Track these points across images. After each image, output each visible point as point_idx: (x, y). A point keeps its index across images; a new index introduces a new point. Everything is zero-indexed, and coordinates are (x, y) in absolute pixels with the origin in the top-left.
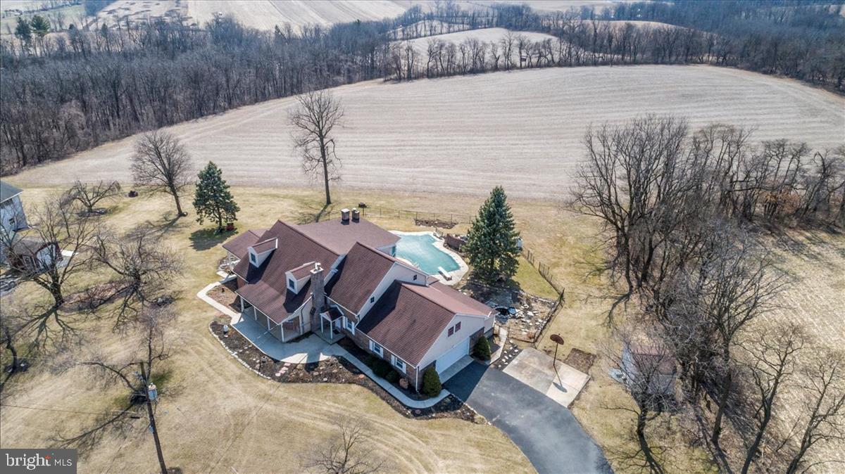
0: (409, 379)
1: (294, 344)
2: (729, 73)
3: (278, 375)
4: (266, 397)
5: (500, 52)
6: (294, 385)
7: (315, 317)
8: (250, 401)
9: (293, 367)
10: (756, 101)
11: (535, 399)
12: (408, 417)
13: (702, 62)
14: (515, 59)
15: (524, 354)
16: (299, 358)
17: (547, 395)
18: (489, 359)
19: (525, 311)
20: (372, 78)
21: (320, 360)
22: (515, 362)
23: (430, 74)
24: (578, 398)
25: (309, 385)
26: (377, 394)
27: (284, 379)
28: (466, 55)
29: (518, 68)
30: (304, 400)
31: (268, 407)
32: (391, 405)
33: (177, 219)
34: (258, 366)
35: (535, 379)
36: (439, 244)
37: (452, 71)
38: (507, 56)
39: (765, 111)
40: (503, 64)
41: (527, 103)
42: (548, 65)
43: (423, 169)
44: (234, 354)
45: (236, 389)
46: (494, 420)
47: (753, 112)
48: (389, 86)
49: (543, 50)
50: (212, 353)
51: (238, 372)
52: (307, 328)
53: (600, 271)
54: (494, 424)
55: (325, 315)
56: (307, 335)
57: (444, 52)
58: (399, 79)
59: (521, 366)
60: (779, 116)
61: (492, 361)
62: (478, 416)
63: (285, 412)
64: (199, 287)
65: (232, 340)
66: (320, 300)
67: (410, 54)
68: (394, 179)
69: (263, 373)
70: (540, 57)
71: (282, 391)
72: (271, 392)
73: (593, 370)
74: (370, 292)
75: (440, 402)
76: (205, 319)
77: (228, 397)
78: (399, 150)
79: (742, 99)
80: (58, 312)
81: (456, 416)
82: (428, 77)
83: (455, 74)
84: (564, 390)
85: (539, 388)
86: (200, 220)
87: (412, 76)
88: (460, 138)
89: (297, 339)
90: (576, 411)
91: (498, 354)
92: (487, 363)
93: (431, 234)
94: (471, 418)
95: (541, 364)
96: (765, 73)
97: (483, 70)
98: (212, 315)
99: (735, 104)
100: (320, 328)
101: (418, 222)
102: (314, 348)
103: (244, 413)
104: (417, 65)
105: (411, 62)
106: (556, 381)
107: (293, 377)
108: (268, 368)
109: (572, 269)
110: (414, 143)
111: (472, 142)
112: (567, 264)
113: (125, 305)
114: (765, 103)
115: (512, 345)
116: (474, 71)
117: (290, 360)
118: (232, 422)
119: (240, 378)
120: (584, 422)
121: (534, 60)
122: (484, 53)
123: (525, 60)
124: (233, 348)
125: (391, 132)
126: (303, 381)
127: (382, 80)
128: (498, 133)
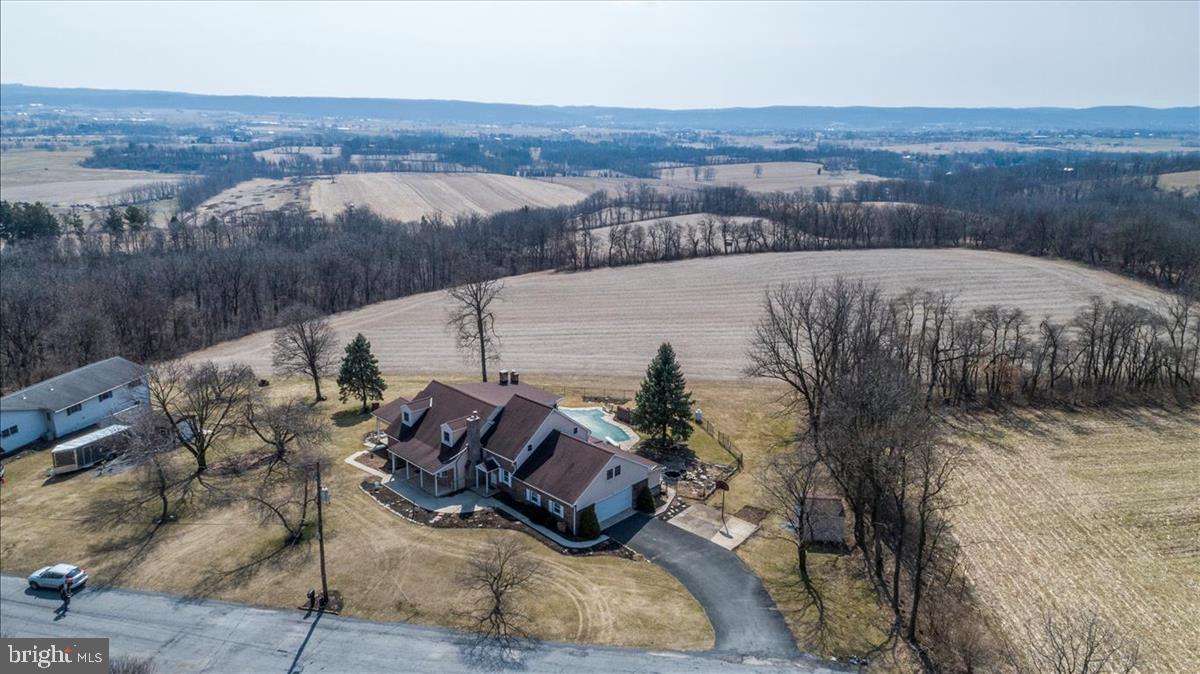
0: (567, 523)
1: (447, 498)
2: (987, 256)
3: (432, 522)
4: (420, 539)
5: (699, 235)
6: (448, 530)
7: (470, 470)
8: (405, 542)
9: (447, 516)
10: (1016, 284)
11: (698, 544)
12: (565, 554)
13: (957, 246)
14: (719, 243)
15: (692, 508)
16: (454, 509)
17: (712, 540)
18: (654, 512)
19: (698, 475)
20: (541, 269)
21: (475, 510)
22: (681, 515)
23: (613, 262)
24: (744, 543)
25: (464, 530)
26: (534, 537)
27: (437, 525)
28: (657, 239)
29: (722, 254)
30: (459, 541)
31: (422, 546)
32: (547, 545)
33: (314, 404)
34: (411, 515)
35: (700, 529)
36: (609, 418)
37: (640, 259)
38: (708, 240)
39: (1026, 296)
40: (703, 249)
41: (731, 289)
42: (761, 250)
43: (597, 356)
44: (387, 506)
45: (390, 533)
46: (654, 558)
47: (1010, 296)
48: (561, 276)
49: (752, 233)
50: (364, 506)
51: (391, 520)
52: (462, 484)
53: (788, 442)
54: (652, 562)
55: (481, 467)
56: (461, 491)
57: (629, 236)
58: (575, 269)
59: (687, 519)
60: (1043, 301)
61: (657, 514)
62: (637, 555)
63: (439, 550)
64: (347, 454)
65: (384, 495)
66: (476, 452)
67: (588, 240)
68: (562, 365)
69: (417, 520)
70: (748, 242)
71: (436, 534)
72: (425, 535)
73: (764, 523)
74: (526, 439)
75: (598, 544)
76: (355, 479)
77: (382, 539)
78: (570, 339)
79: (998, 283)
80: (202, 477)
81: (614, 554)
82: (610, 265)
83: (644, 261)
84: (731, 537)
85: (704, 535)
86: (344, 399)
87: (591, 264)
88: (644, 325)
89: (451, 495)
90: (739, 553)
91: (664, 508)
92: (651, 515)
93: (600, 409)
94: (630, 556)
95: (709, 516)
96: (1034, 255)
97: (679, 257)
98: (361, 476)
99: (988, 288)
100: (475, 485)
101: (585, 399)
102: (469, 501)
103: (398, 551)
104: (597, 253)
105: (589, 248)
106: (723, 529)
107: (447, 523)
108: (423, 517)
109: (757, 441)
110: (590, 331)
111: (658, 330)
112: (751, 436)
113: (271, 469)
114: (1027, 287)
115: (680, 501)
116: (667, 258)
117: (442, 511)
118: (387, 557)
119: (394, 524)
120: (747, 560)
121: (742, 244)
122: (679, 237)
123: (731, 244)
124: (385, 501)
125: (561, 321)
126: (457, 526)
127: (553, 270)
128: (690, 320)
